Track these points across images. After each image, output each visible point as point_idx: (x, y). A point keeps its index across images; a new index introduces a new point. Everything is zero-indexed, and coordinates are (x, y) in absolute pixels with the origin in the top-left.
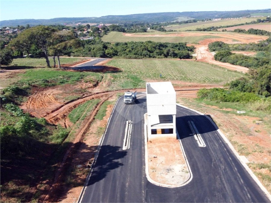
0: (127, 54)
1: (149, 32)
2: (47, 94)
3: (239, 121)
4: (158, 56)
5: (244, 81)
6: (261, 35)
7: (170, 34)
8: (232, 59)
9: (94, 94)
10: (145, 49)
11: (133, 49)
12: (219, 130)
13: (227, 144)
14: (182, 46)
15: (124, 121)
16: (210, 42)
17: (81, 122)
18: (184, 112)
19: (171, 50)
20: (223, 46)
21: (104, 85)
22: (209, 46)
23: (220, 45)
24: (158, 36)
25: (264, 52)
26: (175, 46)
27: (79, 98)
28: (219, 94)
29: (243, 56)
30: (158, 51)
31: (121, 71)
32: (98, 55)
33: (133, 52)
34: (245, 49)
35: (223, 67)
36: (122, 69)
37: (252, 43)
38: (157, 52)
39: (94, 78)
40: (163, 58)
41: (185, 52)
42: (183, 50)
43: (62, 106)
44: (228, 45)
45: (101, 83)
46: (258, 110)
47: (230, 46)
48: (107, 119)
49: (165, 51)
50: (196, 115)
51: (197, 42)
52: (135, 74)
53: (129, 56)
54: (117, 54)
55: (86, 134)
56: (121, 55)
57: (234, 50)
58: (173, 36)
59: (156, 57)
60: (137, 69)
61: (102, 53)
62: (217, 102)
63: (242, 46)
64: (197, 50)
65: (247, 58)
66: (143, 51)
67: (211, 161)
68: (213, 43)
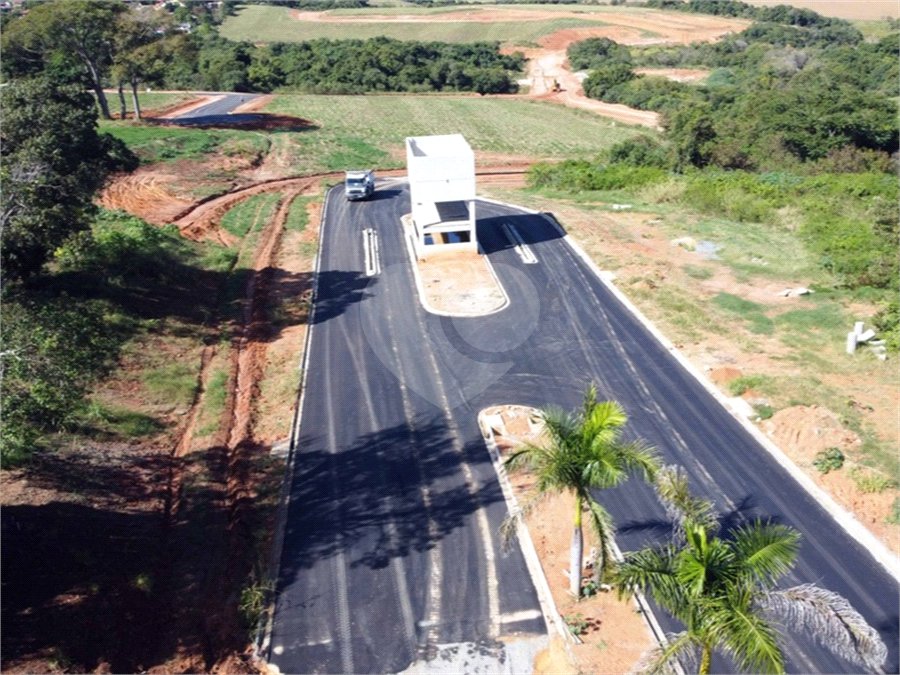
0: (317, 81)
1: (376, 6)
2: (142, 183)
3: (613, 222)
4: (412, 87)
5: (644, 143)
6: (728, 18)
7: (447, 12)
8: (636, 91)
9: (261, 183)
10: (372, 65)
11: (331, 64)
12: (567, 238)
13: (580, 257)
14: (484, 53)
15: (356, 230)
16: (573, 41)
17: (256, 236)
18: (494, 211)
19: (453, 65)
20: (611, 51)
21: (280, 161)
22: (569, 52)
23: (602, 49)
24: (406, 19)
25: (731, 70)
26: (465, 55)
27: (225, 193)
28: (577, 172)
29: (666, 83)
30: (411, 69)
31: (315, 128)
32: (227, 83)
33: (335, 72)
34: (677, 62)
35: (607, 115)
36: (317, 122)
37: (698, 43)
38: (408, 74)
39: (247, 145)
40: (429, 92)
41: (495, 73)
42: (489, 65)
43: (193, 208)
44: (626, 49)
45: (269, 157)
46: (661, 201)
47: (634, 53)
48: (316, 228)
49: (434, 69)
50: (521, 213)
51: (533, 42)
52: (358, 134)
53: (322, 86)
54: (285, 79)
55: (278, 255)
56: (298, 84)
57: (643, 65)
58: (455, 21)
59: (406, 90)
60: (358, 123)
61: (239, 76)
62: (573, 192)
63: (670, 51)
64: (532, 66)
65: (677, 88)
66: (364, 69)
67: (546, 280)
68: (581, 44)
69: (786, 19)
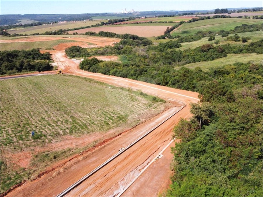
4: (8, 72)
7: (17, 39)
14: (35, 54)
16: (66, 47)
20: (81, 50)
22: (66, 51)
23: (77, 50)
30: (7, 64)
38: (5, 66)
40: (17, 73)
42: (39, 58)
44: (85, 49)
47: (89, 51)
49: (17, 63)
51: (52, 48)
58: (21, 42)
59: (5, 73)
63: (100, 49)
68: (70, 48)
69: (129, 38)
